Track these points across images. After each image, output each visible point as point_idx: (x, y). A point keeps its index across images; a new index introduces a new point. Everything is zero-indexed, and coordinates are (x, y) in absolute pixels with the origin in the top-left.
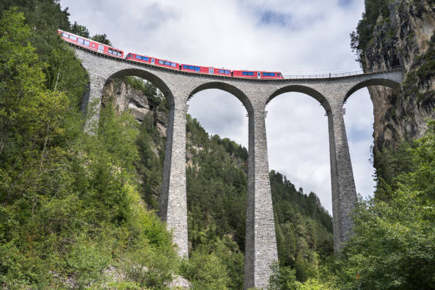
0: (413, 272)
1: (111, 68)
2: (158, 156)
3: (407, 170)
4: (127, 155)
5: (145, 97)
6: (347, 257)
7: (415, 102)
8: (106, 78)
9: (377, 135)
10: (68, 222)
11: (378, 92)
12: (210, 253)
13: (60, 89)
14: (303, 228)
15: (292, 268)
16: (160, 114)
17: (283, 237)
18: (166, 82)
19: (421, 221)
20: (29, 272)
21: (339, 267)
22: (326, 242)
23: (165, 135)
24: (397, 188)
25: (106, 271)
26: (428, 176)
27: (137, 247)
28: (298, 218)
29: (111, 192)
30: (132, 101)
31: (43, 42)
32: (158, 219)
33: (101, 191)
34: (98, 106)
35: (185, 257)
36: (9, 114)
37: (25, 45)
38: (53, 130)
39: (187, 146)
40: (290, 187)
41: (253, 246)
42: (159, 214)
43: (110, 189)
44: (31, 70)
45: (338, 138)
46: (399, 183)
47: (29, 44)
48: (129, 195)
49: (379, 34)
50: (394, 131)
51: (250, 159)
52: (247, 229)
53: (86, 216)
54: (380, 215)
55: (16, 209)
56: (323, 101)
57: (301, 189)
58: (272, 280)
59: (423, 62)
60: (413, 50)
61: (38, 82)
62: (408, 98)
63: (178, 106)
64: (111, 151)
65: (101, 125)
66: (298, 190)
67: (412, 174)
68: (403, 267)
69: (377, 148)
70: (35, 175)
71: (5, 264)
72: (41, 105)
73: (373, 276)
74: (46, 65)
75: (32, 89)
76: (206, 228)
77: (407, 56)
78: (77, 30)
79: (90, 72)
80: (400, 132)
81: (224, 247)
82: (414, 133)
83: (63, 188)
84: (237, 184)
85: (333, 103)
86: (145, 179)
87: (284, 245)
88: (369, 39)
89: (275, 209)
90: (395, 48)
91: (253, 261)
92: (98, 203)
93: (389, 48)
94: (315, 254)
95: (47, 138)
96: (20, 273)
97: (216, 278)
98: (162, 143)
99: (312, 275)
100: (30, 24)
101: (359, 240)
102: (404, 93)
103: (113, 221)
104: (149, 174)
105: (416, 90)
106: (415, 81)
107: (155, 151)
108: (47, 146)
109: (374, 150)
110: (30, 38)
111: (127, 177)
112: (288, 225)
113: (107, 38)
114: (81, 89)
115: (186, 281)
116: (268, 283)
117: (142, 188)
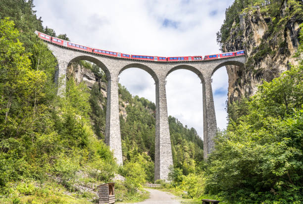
0: (244, 167)
1: (71, 55)
2: (102, 109)
3: (245, 114)
4: (84, 108)
5: (93, 74)
6: (210, 162)
7: (252, 75)
8: (68, 62)
9: (230, 95)
10: (53, 147)
11: (232, 69)
12: (135, 162)
13: (41, 69)
14: (187, 147)
15: (181, 168)
16: (102, 84)
17: (176, 153)
18: (105, 64)
19: (251, 141)
20: (35, 174)
21: (206, 167)
22: (199, 154)
23: (106, 96)
24: (239, 124)
25: (77, 173)
26: (256, 117)
27: (94, 160)
28: (184, 142)
29: (76, 130)
30: (85, 75)
31: (27, 40)
32: (105, 144)
33: (70, 130)
34: (65, 79)
35: (121, 164)
36: (11, 85)
37: (17, 42)
38: (38, 94)
39: (119, 102)
40: (180, 126)
41: (159, 157)
42: (105, 142)
43: (75, 128)
44: (21, 58)
45: (208, 96)
46: (240, 122)
47: (18, 40)
48: (87, 132)
49: (233, 33)
50: (239, 92)
51: (157, 109)
52: (156, 149)
53: (63, 144)
54: (229, 139)
55: (23, 141)
56: (200, 74)
57: (186, 126)
58: (170, 175)
59: (257, 51)
60: (252, 44)
61: (27, 65)
62: (248, 72)
63: (113, 79)
64: (74, 106)
65: (67, 91)
66: (184, 127)
67: (248, 116)
68: (239, 166)
69: (229, 102)
70: (31, 121)
71: (21, 170)
72: (30, 79)
73: (223, 171)
74: (31, 54)
75: (23, 69)
76: (132, 149)
77: (249, 47)
78: (47, 32)
79: (58, 58)
80: (243, 92)
81: (143, 159)
82: (250, 93)
83: (48, 128)
84: (149, 124)
85: (205, 76)
86: (95, 122)
87: (176, 157)
88: (228, 37)
89: (171, 138)
90: (242, 42)
91: (159, 166)
92: (69, 136)
93: (239, 42)
94: (193, 161)
95: (35, 99)
96: (30, 175)
97: (139, 175)
98: (104, 101)
99: (191, 172)
100: (18, 29)
101: (217, 152)
102: (246, 69)
103: (79, 146)
104: (98, 119)
105: (253, 68)
106: (252, 62)
107: (101, 106)
108: (36, 104)
109: (228, 103)
110: (19, 37)
111: (85, 121)
112: (179, 146)
113: (67, 37)
114: (53, 69)
115: (122, 177)
116: (167, 177)
117: (94, 128)
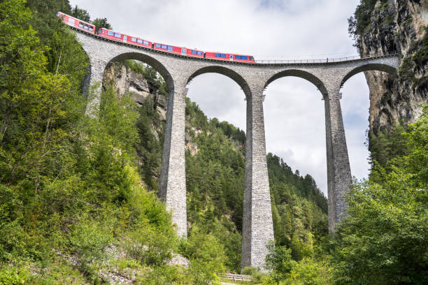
0: (404, 251)
1: (112, 51)
2: (158, 139)
3: (401, 153)
4: (127, 137)
5: (145, 81)
6: (341, 237)
7: (411, 87)
8: (107, 62)
9: (373, 120)
10: (70, 202)
11: (375, 77)
12: (208, 233)
13: (62, 72)
14: (298, 209)
15: (288, 247)
16: (160, 97)
17: (279, 218)
18: (165, 66)
19: (414, 203)
20: (33, 250)
21: (333, 247)
22: (321, 223)
23: (165, 118)
24: (391, 170)
25: (107, 250)
26: (421, 160)
27: (138, 227)
28: (294, 200)
29: (112, 173)
30: (132, 84)
31: (44, 25)
32: (158, 199)
33: (102, 172)
34: (99, 89)
35: (184, 236)
36: (12, 97)
37: (27, 28)
38: (55, 112)
39: (186, 128)
40: (286, 170)
41: (250, 226)
42: (158, 195)
43: (111, 170)
44: (33, 53)
45: (334, 122)
46: (393, 167)
47: (30, 27)
48: (129, 177)
49: (377, 19)
50: (389, 115)
51: (248, 142)
52: (245, 210)
53: (88, 197)
54: (374, 197)
55: (20, 189)
56: (320, 85)
57: (297, 171)
58: (268, 259)
59: (420, 48)
60: (410, 36)
61: (40, 65)
62: (404, 83)
63: (178, 89)
64: (111, 133)
65: (102, 107)
66: (294, 172)
67: (406, 158)
68: (395, 247)
69: (372, 132)
70: (38, 157)
71: (9, 242)
72: (43, 88)
73: (366, 255)
74: (48, 48)
75: (34, 71)
76: (204, 209)
77: (404, 42)
78: (77, 14)
79: (91, 55)
80: (395, 116)
81: (222, 227)
82: (409, 117)
83: (65, 169)
84: (234, 167)
85: (329, 87)
86: (145, 161)
87: (280, 226)
88: (367, 25)
89: (272, 191)
90: (392, 33)
91: (249, 241)
92: (99, 184)
93: (386, 33)
94: (310, 235)
95: (49, 121)
96: (25, 251)
97: (213, 256)
98: (161, 126)
99: (307, 254)
100: (31, 8)
101: (353, 221)
102: (400, 78)
103: (114, 202)
104: (149, 155)
105: (412, 75)
106: (411, 66)
107: (155, 133)
108: (49, 128)
109: (369, 134)
110: (32, 21)
111: (128, 158)
112: (284, 206)
113: (107, 22)
114: (82, 72)
115: (185, 259)
116: (264, 262)
117: (142, 170)
